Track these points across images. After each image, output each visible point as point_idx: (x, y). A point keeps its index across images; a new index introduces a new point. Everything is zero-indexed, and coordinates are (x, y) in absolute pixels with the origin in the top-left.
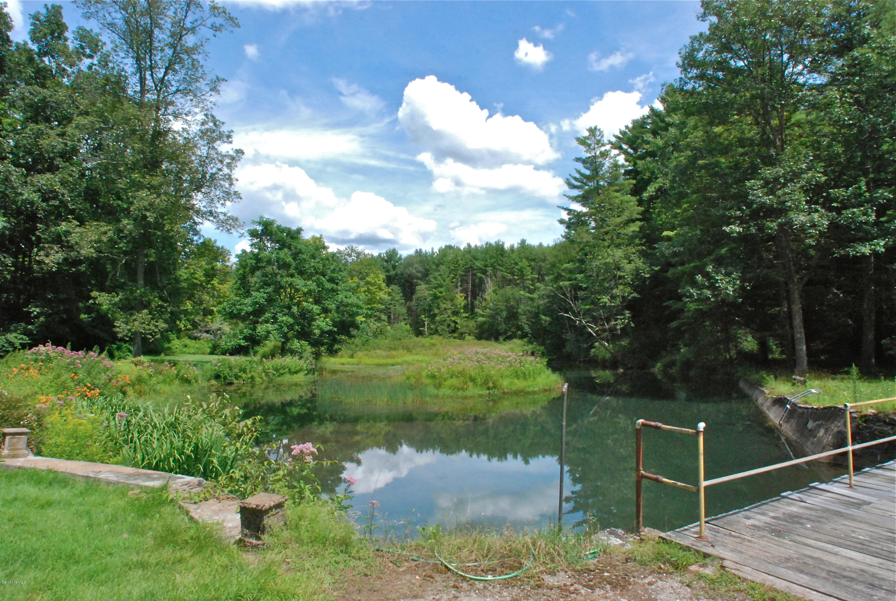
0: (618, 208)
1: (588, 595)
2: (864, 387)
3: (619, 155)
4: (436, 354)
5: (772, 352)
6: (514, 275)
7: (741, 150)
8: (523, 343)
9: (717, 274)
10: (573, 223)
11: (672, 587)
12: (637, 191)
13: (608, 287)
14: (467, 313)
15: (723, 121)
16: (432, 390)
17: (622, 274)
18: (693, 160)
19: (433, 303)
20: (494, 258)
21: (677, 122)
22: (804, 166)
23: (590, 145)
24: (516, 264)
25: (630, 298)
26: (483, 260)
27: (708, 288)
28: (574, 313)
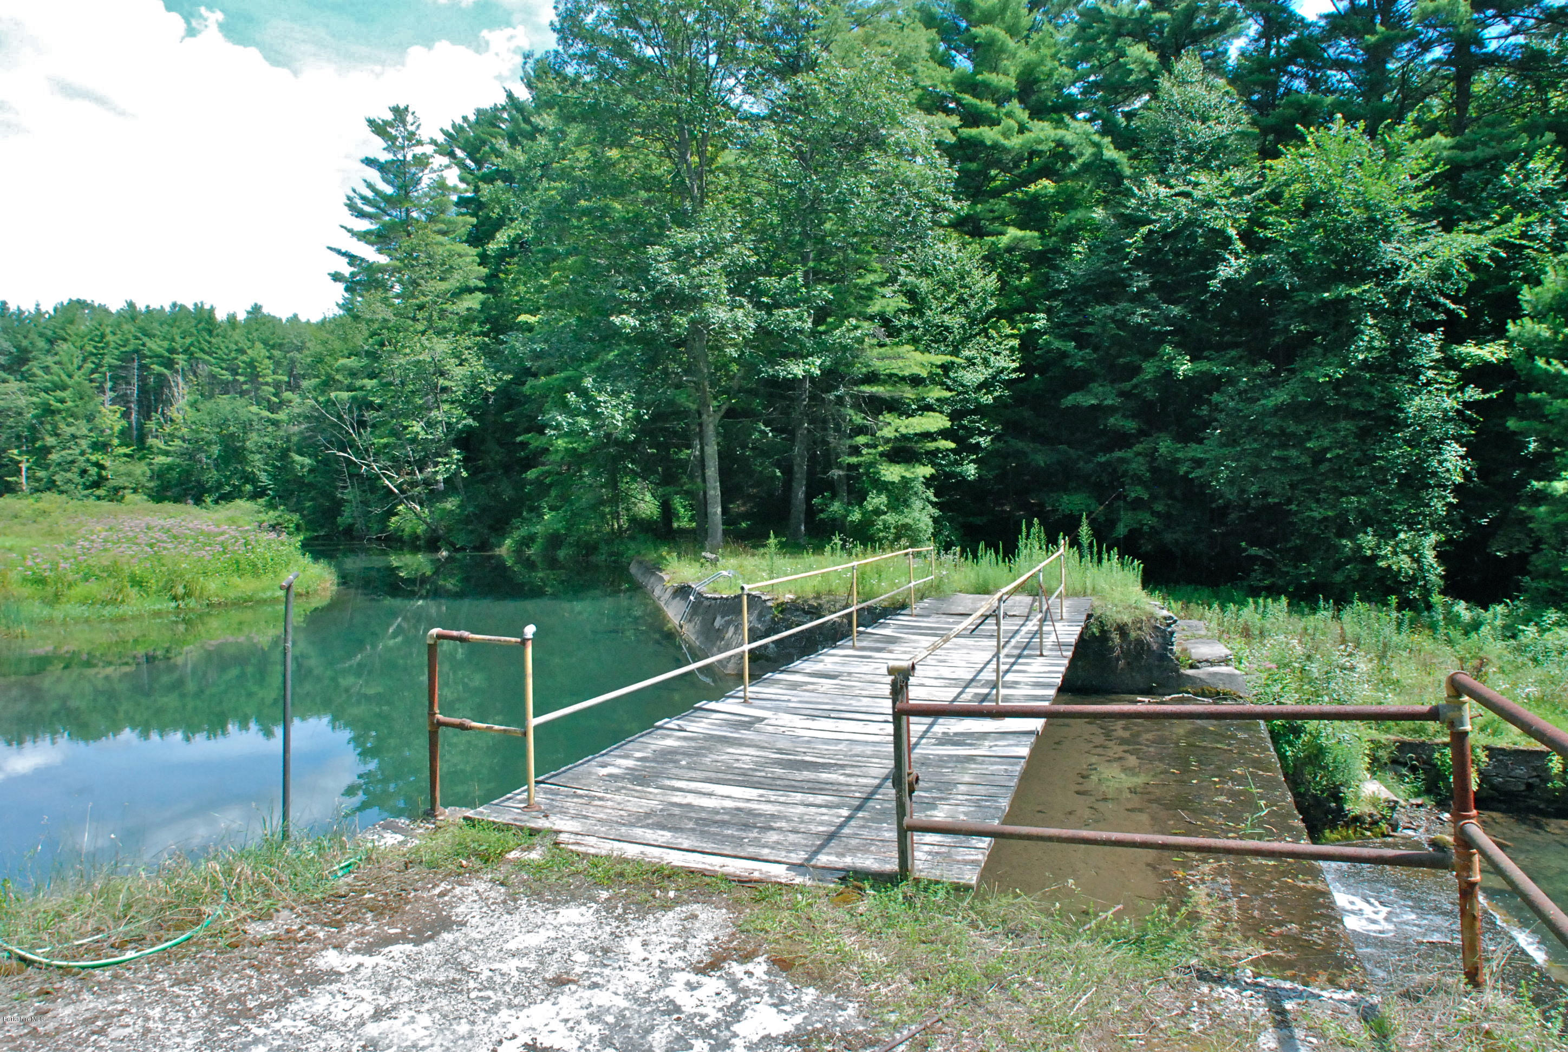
0: (442, 265)
1: (329, 937)
2: (784, 562)
3: (447, 167)
4: (50, 533)
5: (678, 518)
6: (237, 374)
7: (643, 194)
8: (256, 507)
9: (600, 392)
10: (358, 283)
11: (477, 892)
12: (478, 237)
13: (421, 407)
14: (128, 446)
15: (619, 143)
16: (37, 609)
17: (447, 383)
18: (570, 199)
19: (42, 423)
20: (191, 335)
21: (551, 128)
22: (728, 235)
23: (396, 138)
24: (242, 352)
25: (460, 426)
26: (165, 338)
27: (585, 414)
28: (357, 453)
